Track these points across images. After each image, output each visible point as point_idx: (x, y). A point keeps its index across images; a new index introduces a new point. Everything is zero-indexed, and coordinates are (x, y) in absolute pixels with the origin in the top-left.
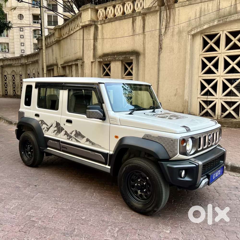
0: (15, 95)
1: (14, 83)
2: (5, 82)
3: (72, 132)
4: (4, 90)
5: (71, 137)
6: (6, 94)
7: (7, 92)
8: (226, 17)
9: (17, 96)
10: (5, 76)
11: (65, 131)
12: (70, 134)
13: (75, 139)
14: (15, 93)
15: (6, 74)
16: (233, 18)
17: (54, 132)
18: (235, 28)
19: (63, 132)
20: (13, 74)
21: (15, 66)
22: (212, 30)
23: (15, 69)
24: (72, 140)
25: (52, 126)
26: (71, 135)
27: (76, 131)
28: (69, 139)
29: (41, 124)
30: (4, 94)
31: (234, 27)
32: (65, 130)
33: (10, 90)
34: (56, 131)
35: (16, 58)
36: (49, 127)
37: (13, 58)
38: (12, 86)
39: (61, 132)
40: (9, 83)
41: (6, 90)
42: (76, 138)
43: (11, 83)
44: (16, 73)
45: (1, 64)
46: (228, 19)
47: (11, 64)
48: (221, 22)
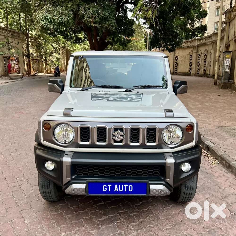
0: (204, 74)
1: (205, 62)
2: (199, 61)
4: (197, 69)
6: (198, 73)
7: (199, 71)
9: (206, 74)
10: (199, 55)
14: (205, 72)
15: (200, 53)
20: (205, 53)
21: (208, 45)
23: (207, 48)
30: (197, 73)
33: (201, 69)
35: (209, 36)
37: (208, 36)
38: (203, 65)
40: (201, 62)
41: (198, 69)
43: (203, 62)
44: (208, 51)
45: (198, 43)
47: (205, 43)
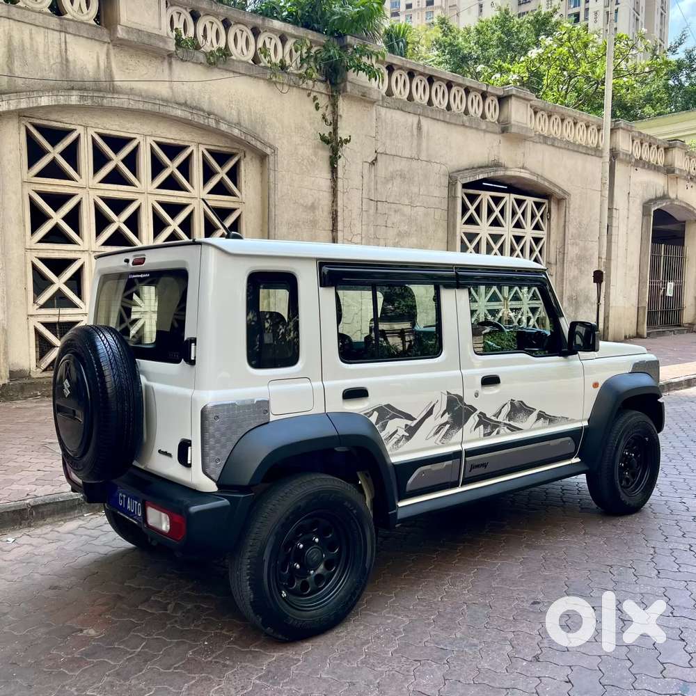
3: (501, 410)
5: (496, 425)
8: (101, 94)
11: (481, 413)
12: (493, 418)
13: (510, 425)
16: (118, 103)
17: (437, 433)
18: (115, 127)
19: (473, 419)
22: (54, 117)
24: (498, 433)
25: (430, 413)
26: (498, 420)
27: (512, 402)
28: (489, 434)
29: (377, 423)
31: (113, 125)
32: (478, 412)
34: (448, 426)
36: (415, 422)
39: (466, 422)
42: (511, 423)
46: (105, 101)
48: (89, 102)
